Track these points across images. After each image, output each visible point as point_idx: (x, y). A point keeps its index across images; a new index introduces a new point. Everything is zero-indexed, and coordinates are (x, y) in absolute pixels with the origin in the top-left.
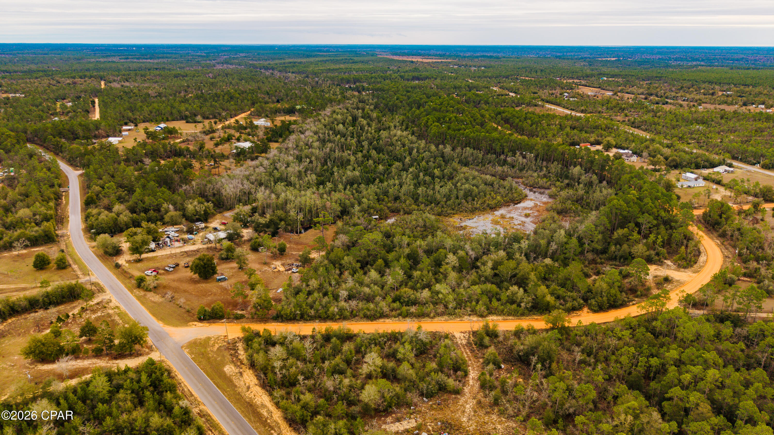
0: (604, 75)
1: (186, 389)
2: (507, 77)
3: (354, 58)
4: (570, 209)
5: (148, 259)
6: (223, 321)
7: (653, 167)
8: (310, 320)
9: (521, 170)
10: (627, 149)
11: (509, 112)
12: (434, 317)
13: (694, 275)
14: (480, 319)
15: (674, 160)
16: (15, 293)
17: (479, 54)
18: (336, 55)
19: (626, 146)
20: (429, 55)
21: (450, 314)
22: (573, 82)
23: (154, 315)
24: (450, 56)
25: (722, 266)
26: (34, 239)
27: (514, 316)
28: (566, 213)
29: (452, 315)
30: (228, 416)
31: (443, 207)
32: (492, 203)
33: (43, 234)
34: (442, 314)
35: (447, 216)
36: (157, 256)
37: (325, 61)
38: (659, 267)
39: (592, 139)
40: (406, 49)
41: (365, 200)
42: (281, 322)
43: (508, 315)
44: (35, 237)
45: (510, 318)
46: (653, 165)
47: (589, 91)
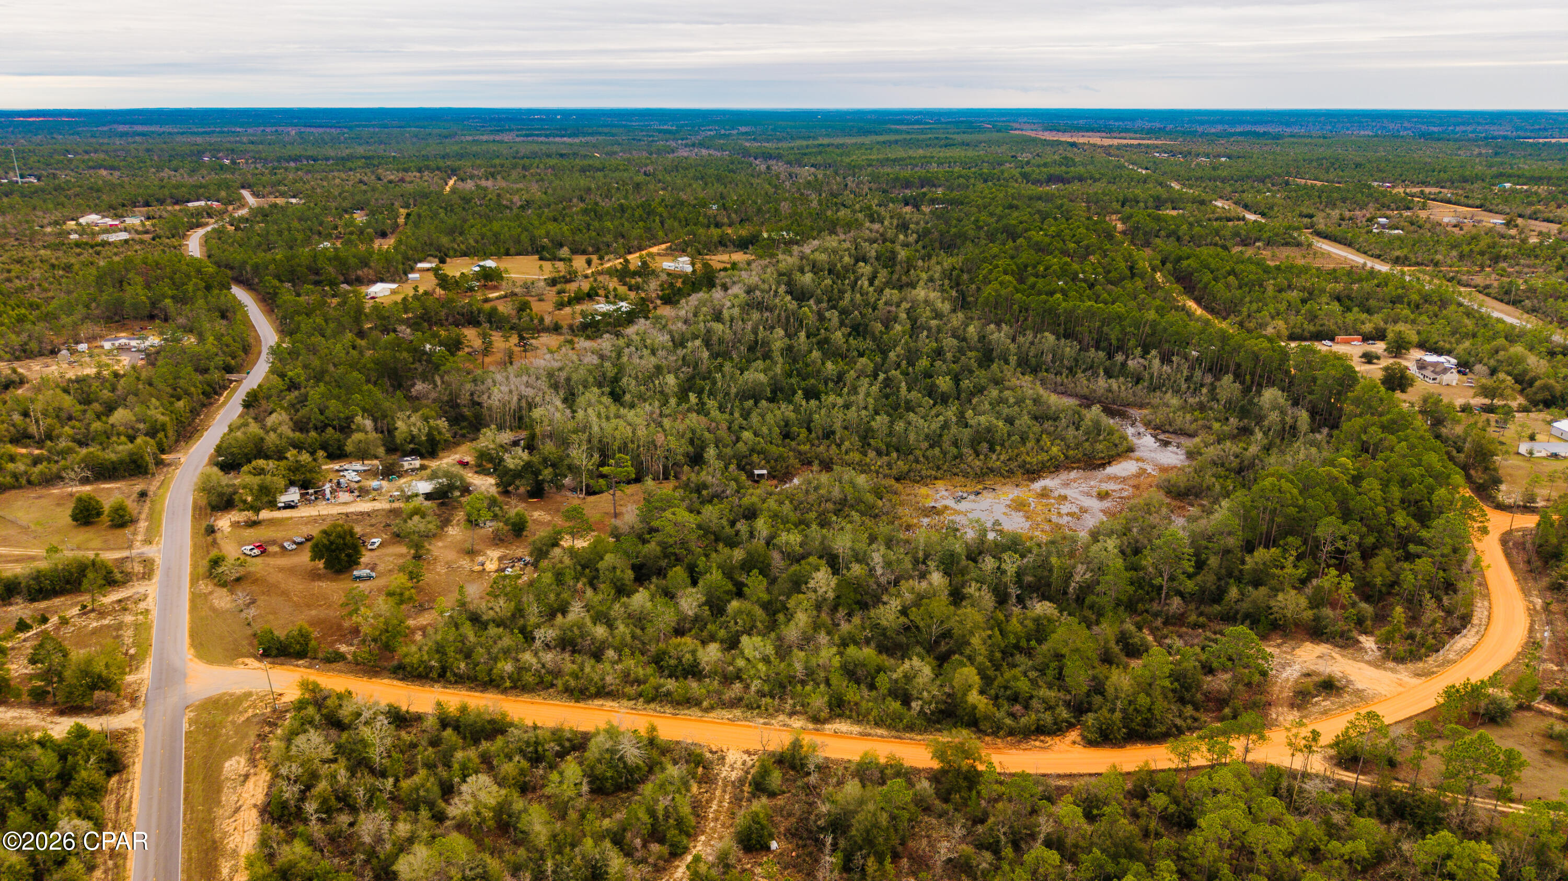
0: (1509, 177)
1: (128, 796)
2: (1262, 180)
3: (955, 136)
4: (1208, 488)
5: (272, 522)
6: (300, 662)
7: (1487, 401)
8: (456, 682)
9: (1153, 388)
10: (1449, 353)
11: (1197, 257)
12: (712, 708)
13: (1415, 681)
14: (811, 726)
15: (1546, 387)
16: (10, 565)
17: (1239, 129)
18: (922, 132)
19: (1447, 346)
20: (1127, 130)
21: (749, 707)
22: (1422, 192)
23: (192, 636)
24: (1170, 134)
25: (1508, 665)
26: (110, 467)
27: (889, 727)
28: (1197, 496)
29: (752, 708)
30: (156, 865)
31: (917, 461)
32: (1033, 460)
33: (128, 460)
34: (734, 703)
35: (918, 482)
36: (291, 518)
37: (889, 143)
38: (1336, 653)
39: (1368, 327)
40: (1081, 118)
41: (747, 435)
42: (402, 679)
43: (877, 724)
44: (113, 462)
45: (880, 731)
46: (1486, 397)
47: (1445, 215)
